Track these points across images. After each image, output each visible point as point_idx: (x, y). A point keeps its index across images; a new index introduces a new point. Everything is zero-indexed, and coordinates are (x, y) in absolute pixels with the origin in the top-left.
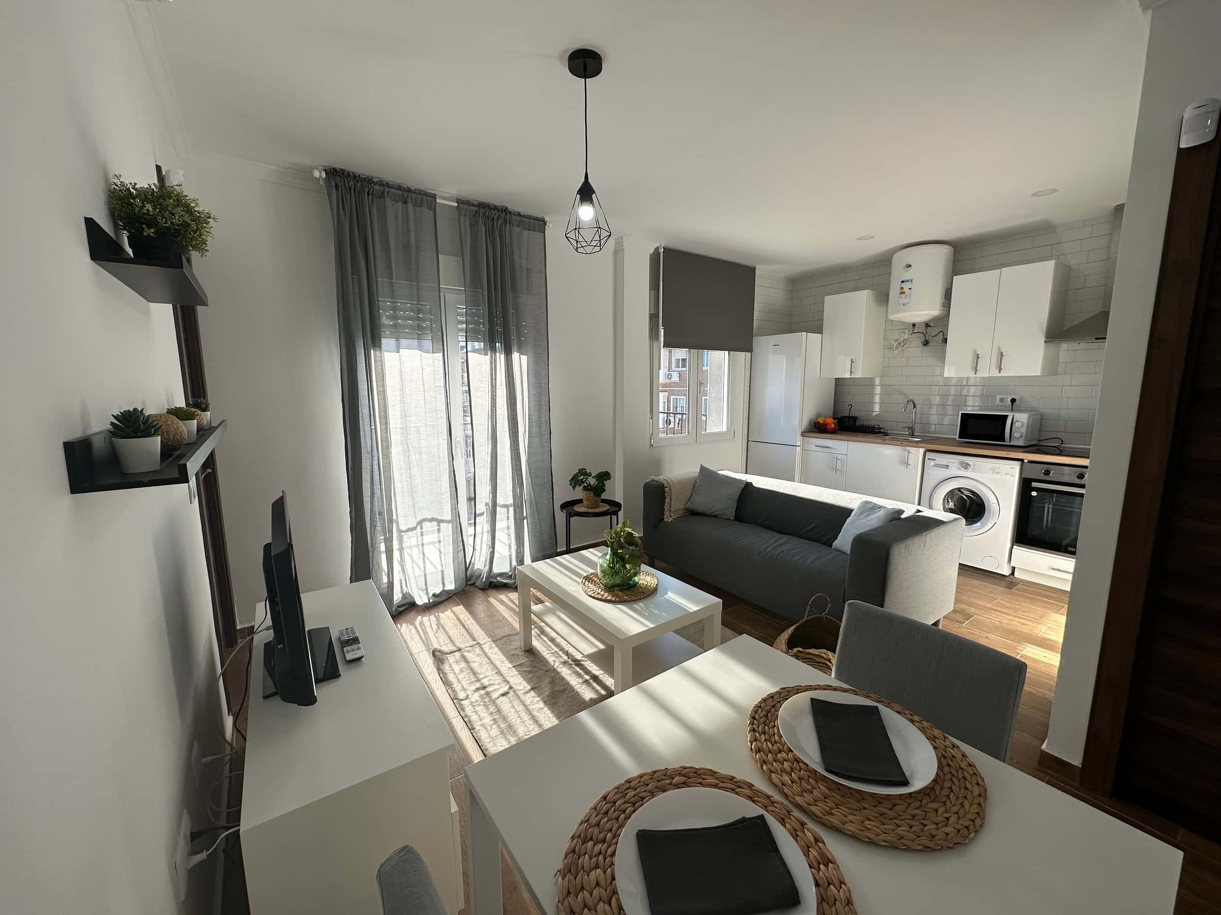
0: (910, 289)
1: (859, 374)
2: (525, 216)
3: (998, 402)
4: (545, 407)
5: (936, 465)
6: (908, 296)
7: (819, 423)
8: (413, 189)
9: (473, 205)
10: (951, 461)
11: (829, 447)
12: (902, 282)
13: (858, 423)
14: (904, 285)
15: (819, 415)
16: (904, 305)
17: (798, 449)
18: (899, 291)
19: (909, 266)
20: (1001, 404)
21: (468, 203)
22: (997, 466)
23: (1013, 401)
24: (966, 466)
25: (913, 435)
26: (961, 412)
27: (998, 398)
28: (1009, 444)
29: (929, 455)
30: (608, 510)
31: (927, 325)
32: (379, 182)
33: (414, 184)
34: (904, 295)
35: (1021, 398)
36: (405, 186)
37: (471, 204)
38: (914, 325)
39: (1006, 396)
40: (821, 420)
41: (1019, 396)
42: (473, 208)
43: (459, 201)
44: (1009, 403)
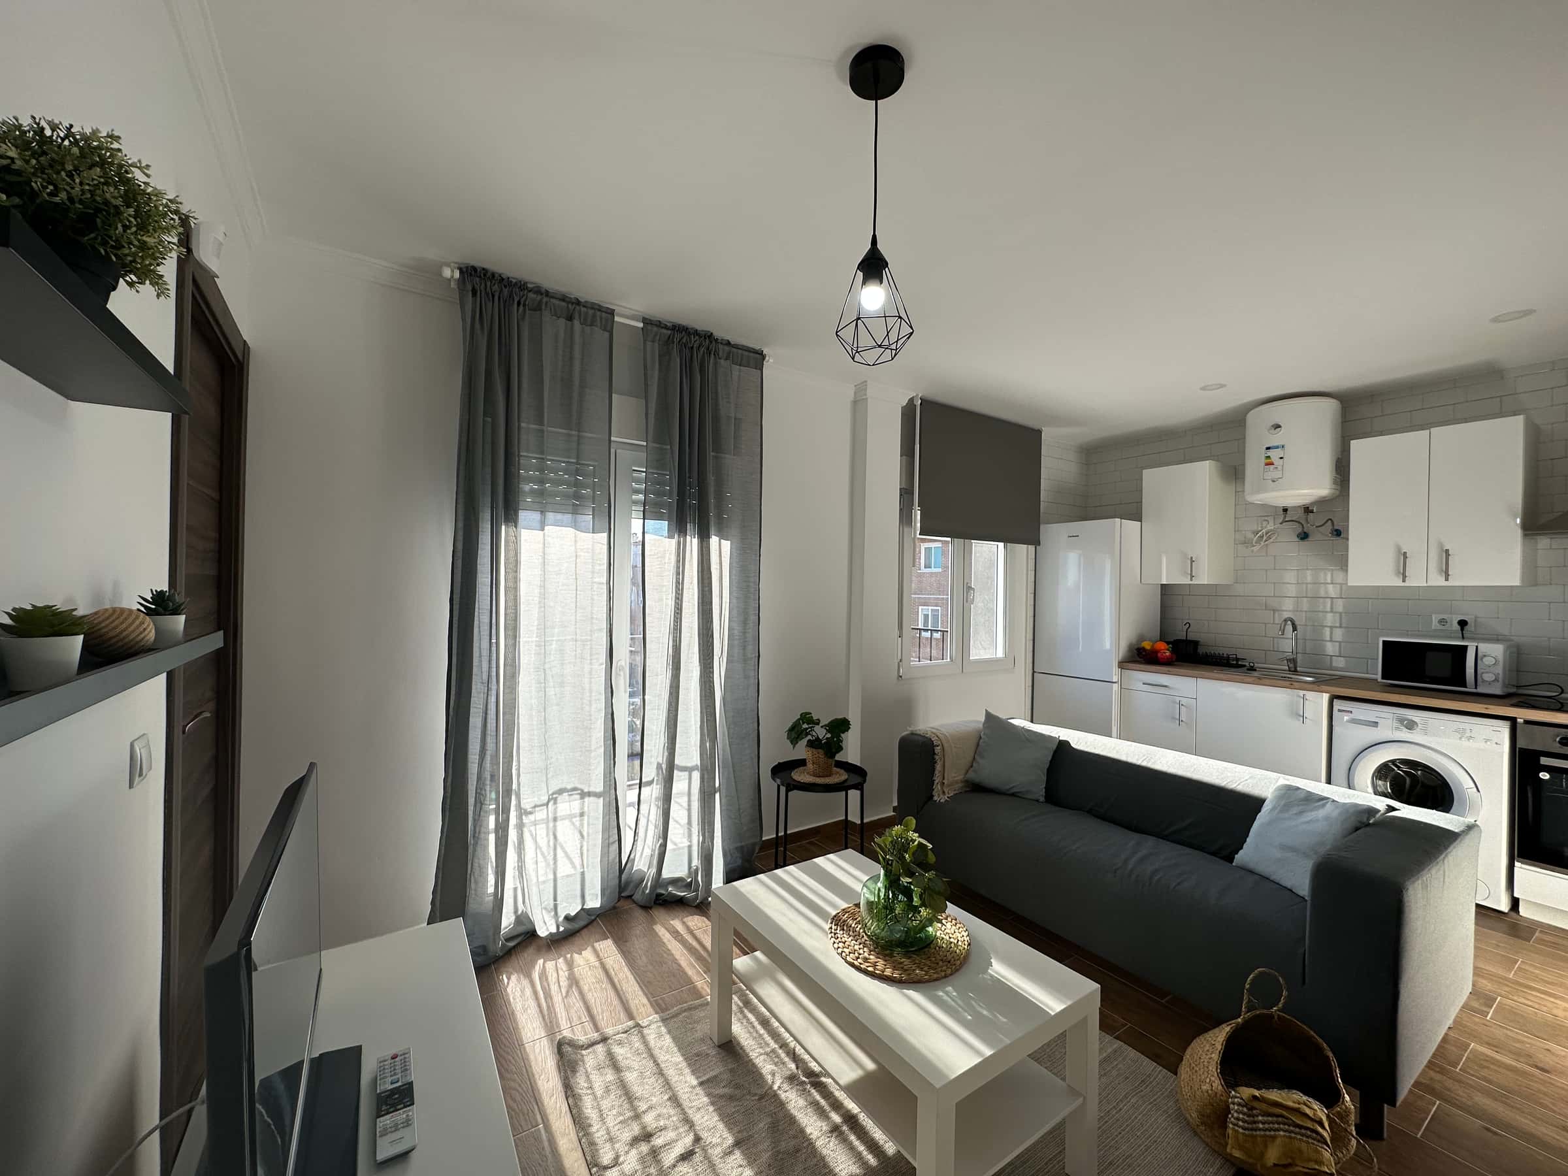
0: (1281, 458)
1: (1204, 578)
2: (736, 346)
3: (1435, 624)
4: (753, 618)
5: (1354, 721)
6: (1280, 468)
7: (1144, 649)
8: (582, 300)
9: (666, 327)
10: (1383, 715)
11: (1166, 686)
12: (1268, 448)
13: (1201, 650)
14: (1271, 453)
15: (1141, 638)
16: (1274, 481)
17: (1115, 687)
18: (1263, 461)
19: (1278, 426)
20: (1440, 627)
21: (659, 324)
22: (1467, 727)
23: (1463, 624)
24: (1411, 725)
25: (1296, 671)
26: (1381, 639)
27: (1435, 619)
28: (1474, 691)
29: (1338, 704)
30: (846, 781)
31: (1307, 510)
32: (536, 289)
33: (584, 295)
34: (1272, 467)
35: (1475, 621)
36: (572, 296)
37: (662, 325)
38: (1285, 510)
39: (1450, 616)
40: (1147, 645)
41: (1473, 617)
42: (665, 331)
43: (645, 321)
44: (1457, 627)
